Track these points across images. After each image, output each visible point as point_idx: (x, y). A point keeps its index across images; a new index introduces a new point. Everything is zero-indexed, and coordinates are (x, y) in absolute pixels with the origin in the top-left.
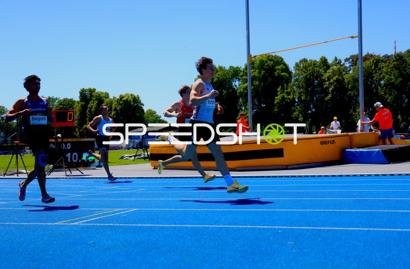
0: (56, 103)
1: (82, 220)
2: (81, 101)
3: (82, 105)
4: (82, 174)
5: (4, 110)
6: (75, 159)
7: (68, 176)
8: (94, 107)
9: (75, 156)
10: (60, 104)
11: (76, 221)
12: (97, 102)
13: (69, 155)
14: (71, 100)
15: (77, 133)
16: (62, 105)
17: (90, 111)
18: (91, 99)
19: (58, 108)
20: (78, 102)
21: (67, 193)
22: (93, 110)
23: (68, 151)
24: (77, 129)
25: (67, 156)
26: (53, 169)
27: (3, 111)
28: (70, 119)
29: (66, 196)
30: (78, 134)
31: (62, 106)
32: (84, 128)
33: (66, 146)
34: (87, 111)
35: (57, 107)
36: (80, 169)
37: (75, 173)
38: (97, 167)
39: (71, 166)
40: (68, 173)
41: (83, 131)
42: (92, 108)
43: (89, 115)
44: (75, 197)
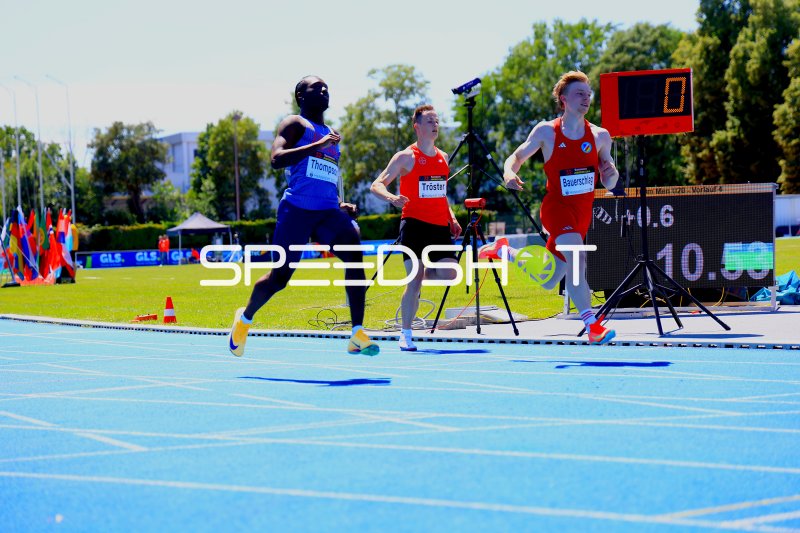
0: (604, 47)
1: (765, 510)
2: (702, 32)
3: (706, 48)
4: (723, 331)
5: (412, 80)
6: (692, 270)
7: (669, 335)
8: (755, 54)
9: (692, 254)
10: (620, 49)
11: (742, 515)
12: (769, 31)
13: (667, 252)
14: (664, 32)
15: (685, 165)
16: (630, 50)
17: (740, 73)
18: (744, 23)
19: (612, 66)
20: (692, 40)
21: (677, 403)
22: (753, 65)
23: (665, 236)
24: (685, 149)
25: (660, 256)
26: (608, 306)
27: (407, 83)
28: (674, 103)
29: (674, 412)
30: (691, 167)
31: (627, 57)
32: (713, 143)
33: (656, 218)
34: (729, 71)
35: (607, 61)
36: (713, 308)
37: (697, 323)
38: (782, 303)
39: (678, 295)
40: (669, 324)
41: (711, 159)
42: (746, 58)
43: (735, 88)
44: (715, 421)
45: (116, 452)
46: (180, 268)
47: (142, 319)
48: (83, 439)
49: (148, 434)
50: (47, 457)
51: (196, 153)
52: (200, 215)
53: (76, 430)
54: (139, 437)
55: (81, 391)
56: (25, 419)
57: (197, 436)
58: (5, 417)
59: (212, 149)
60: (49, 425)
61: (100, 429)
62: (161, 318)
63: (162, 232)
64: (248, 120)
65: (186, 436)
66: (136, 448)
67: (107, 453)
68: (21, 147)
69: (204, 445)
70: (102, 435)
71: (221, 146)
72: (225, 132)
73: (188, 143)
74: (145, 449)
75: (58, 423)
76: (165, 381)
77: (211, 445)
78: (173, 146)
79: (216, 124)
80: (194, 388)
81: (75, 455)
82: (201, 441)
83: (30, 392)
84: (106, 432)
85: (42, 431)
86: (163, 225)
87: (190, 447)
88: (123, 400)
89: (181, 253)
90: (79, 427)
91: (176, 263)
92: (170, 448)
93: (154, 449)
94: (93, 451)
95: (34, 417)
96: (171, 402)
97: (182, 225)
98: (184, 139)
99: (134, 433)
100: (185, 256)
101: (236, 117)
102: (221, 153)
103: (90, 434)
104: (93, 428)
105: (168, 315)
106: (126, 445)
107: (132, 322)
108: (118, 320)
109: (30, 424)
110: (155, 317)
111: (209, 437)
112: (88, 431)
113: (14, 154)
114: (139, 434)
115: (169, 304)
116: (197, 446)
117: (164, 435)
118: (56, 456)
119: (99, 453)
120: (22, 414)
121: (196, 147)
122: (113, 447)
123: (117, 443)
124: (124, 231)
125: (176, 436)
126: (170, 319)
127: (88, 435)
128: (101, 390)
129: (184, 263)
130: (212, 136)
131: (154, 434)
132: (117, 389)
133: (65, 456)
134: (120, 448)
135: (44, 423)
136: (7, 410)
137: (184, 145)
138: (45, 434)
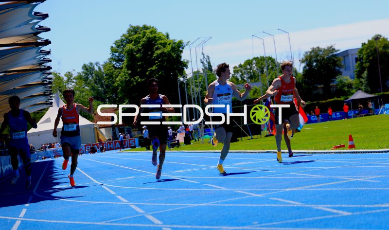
45: (336, 216)
46: (353, 119)
47: (337, 147)
48: (318, 210)
49: (351, 206)
50: (302, 220)
51: (357, 60)
52: (361, 91)
53: (313, 206)
54: (346, 208)
55: (312, 186)
56: (287, 201)
57: (376, 206)
58: (277, 201)
59: (365, 56)
60: (300, 203)
61: (325, 204)
62: (347, 146)
63: (342, 102)
64: (384, 39)
65: (371, 206)
66: (346, 213)
67: (331, 216)
68: (268, 67)
69: (381, 210)
70: (327, 207)
71: (370, 54)
72: (372, 47)
73: (352, 55)
74: (350, 214)
75: (304, 202)
76: (355, 178)
77: (385, 210)
78: (344, 57)
79: (367, 42)
80: (371, 181)
81: (315, 218)
82: (379, 208)
83: (287, 188)
84: (329, 206)
85: (296, 207)
86: (342, 99)
87: (374, 211)
88: (334, 189)
89: (353, 112)
90: (314, 204)
91: (350, 117)
92: (363, 212)
93: (355, 214)
94: (324, 215)
95: (292, 200)
96: (360, 189)
97: (351, 98)
98: (349, 53)
99: (343, 206)
100: (355, 113)
101: (377, 38)
102: (371, 58)
103: (321, 207)
104: (321, 204)
105: (351, 144)
106: (340, 212)
107: (332, 150)
108: (325, 149)
109: (290, 204)
110: (344, 146)
111: (383, 206)
112: (320, 206)
113: (265, 70)
114: (346, 206)
115: (351, 139)
116: (378, 211)
117: (359, 206)
118: (306, 219)
119: (327, 217)
120: (285, 199)
121: (357, 56)
122: (334, 214)
123: (335, 211)
124: (322, 103)
125: (366, 206)
126: (352, 146)
127: (320, 208)
128: (322, 185)
129: (355, 117)
130: (365, 49)
131: (354, 206)
132: (330, 184)
133: (310, 219)
134: (338, 214)
135: (297, 203)
136: (277, 197)
137: (350, 56)
138: (298, 208)
